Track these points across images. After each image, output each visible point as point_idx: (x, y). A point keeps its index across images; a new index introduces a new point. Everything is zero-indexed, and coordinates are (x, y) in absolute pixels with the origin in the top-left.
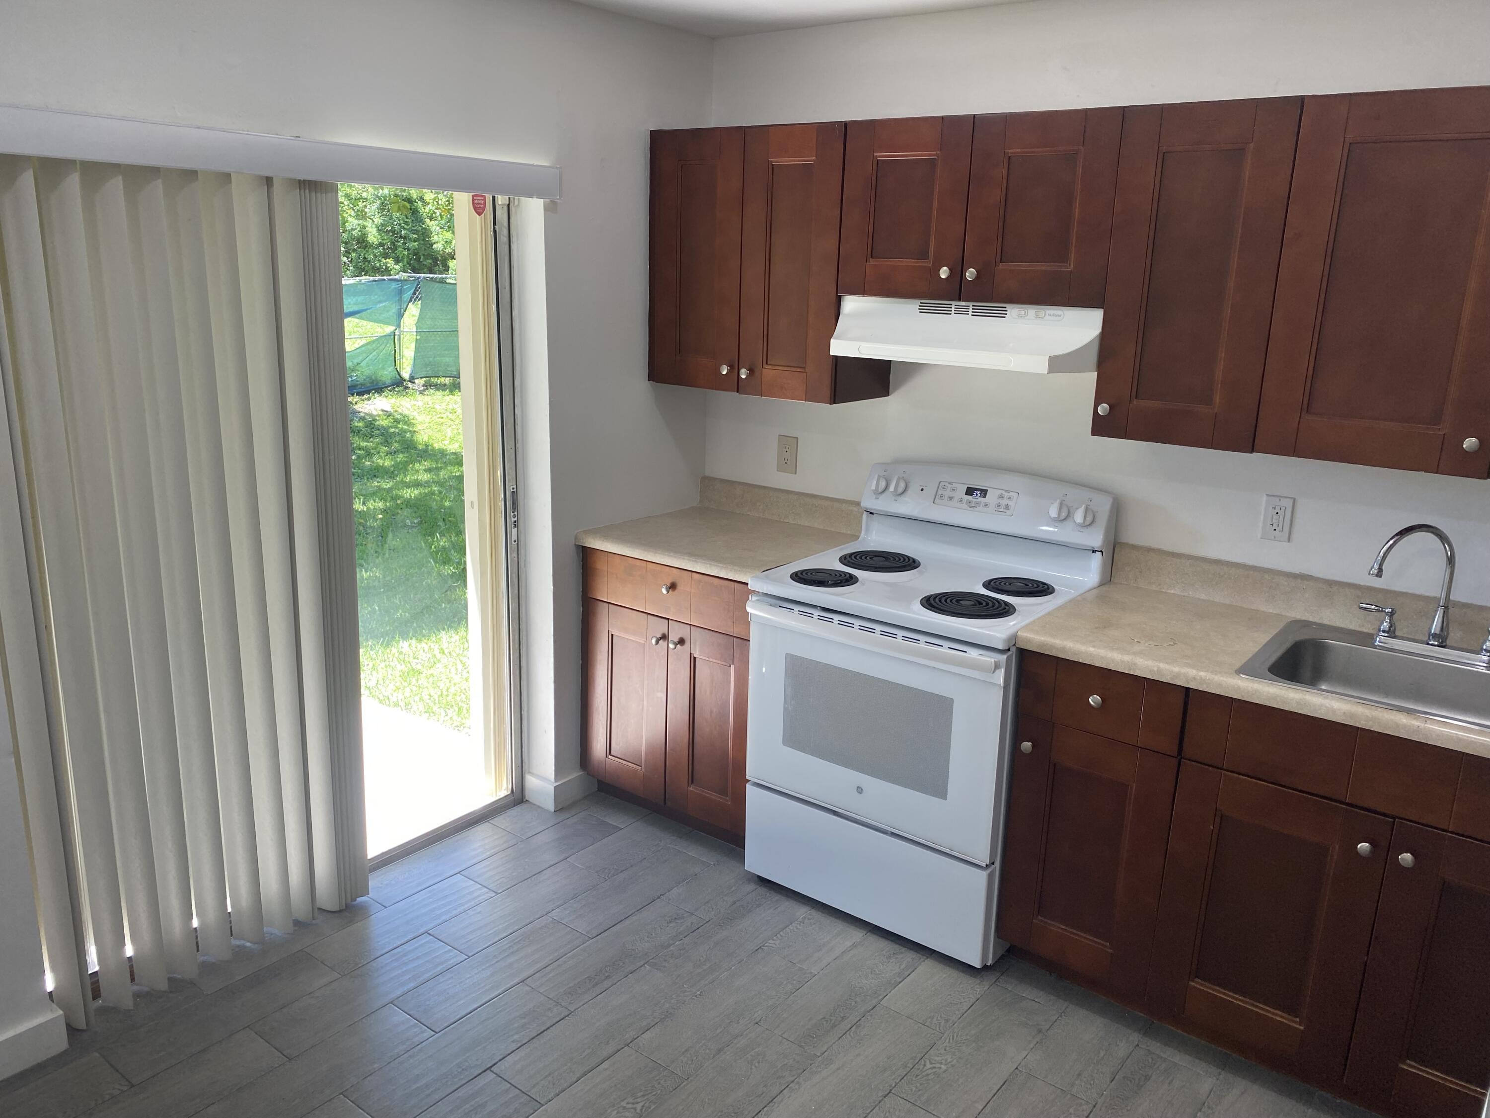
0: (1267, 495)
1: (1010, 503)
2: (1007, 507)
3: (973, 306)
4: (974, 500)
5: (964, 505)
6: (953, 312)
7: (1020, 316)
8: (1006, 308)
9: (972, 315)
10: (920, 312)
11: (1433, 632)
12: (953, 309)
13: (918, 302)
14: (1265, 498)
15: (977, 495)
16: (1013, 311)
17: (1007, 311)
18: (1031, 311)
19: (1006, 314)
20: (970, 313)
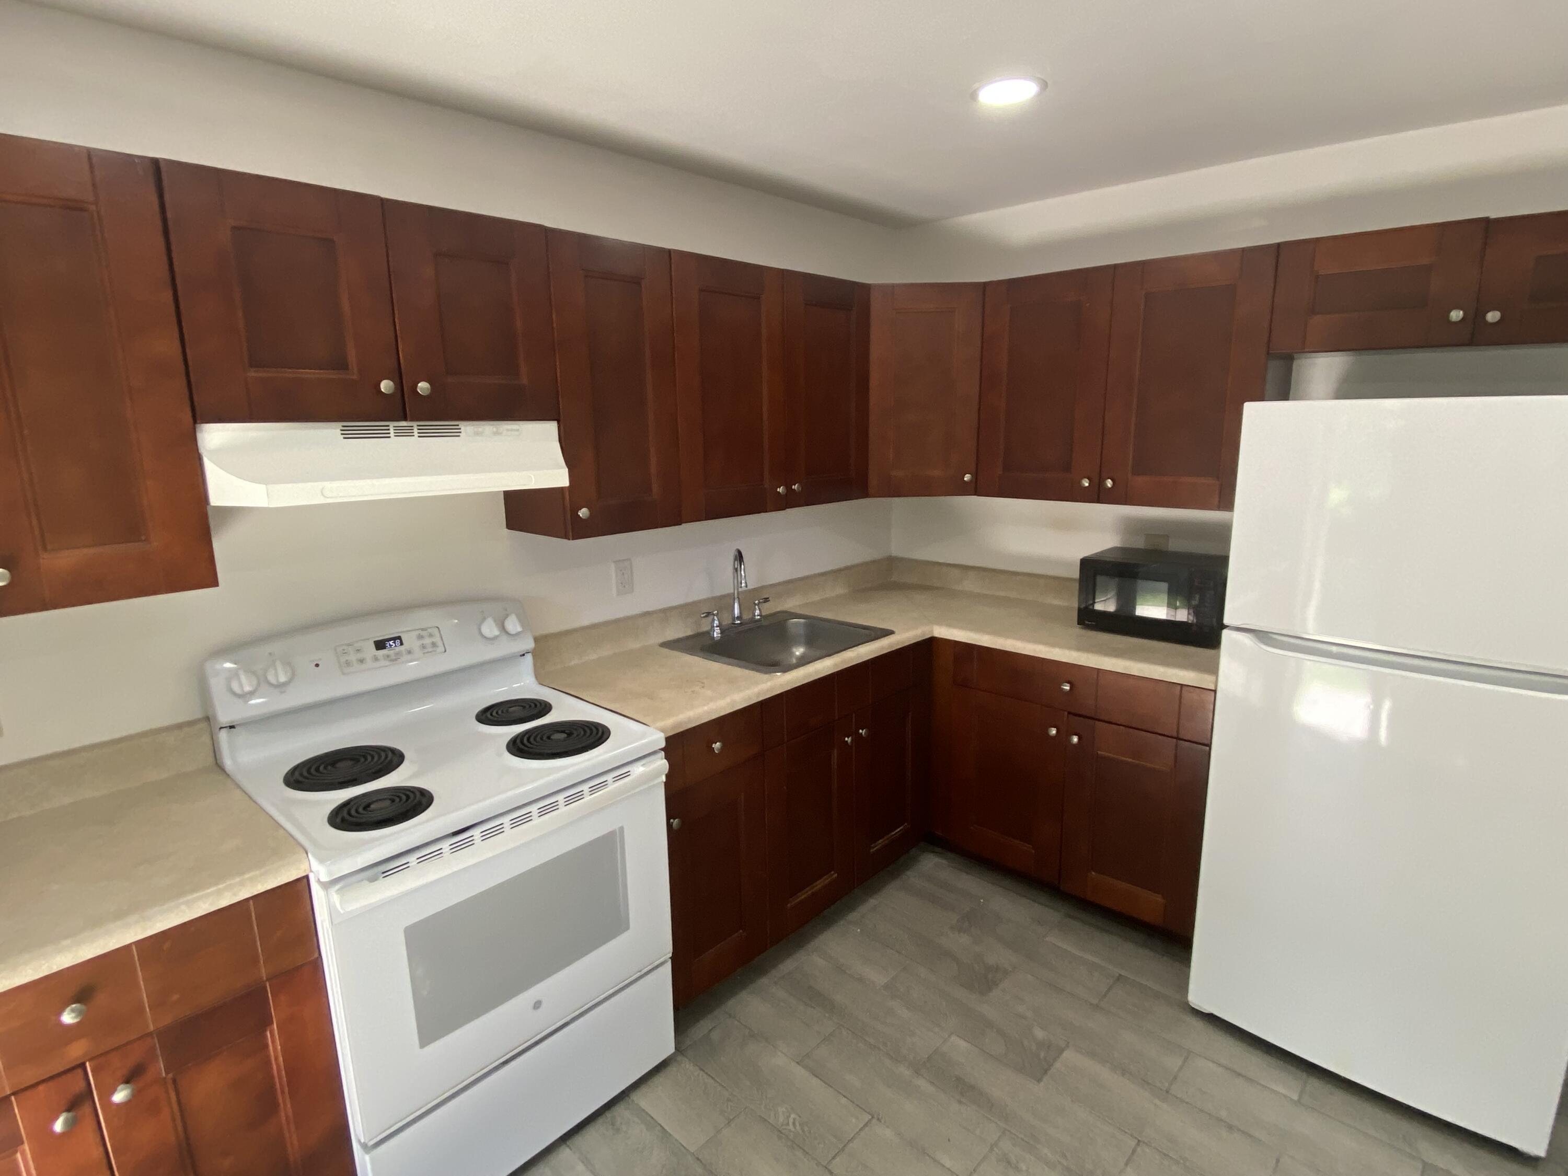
0: (614, 562)
1: (434, 639)
2: (434, 645)
3: (418, 426)
4: (392, 652)
5: (383, 663)
6: (392, 435)
7: (477, 434)
8: (458, 425)
9: (419, 437)
10: (345, 438)
11: (736, 616)
12: (392, 431)
13: (339, 425)
14: (613, 565)
15: (390, 645)
16: (467, 428)
17: (460, 429)
18: (487, 428)
19: (460, 432)
20: (416, 434)
